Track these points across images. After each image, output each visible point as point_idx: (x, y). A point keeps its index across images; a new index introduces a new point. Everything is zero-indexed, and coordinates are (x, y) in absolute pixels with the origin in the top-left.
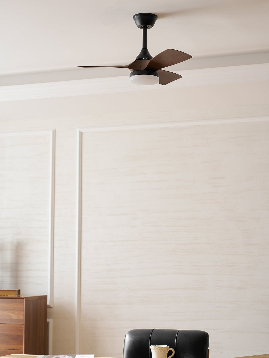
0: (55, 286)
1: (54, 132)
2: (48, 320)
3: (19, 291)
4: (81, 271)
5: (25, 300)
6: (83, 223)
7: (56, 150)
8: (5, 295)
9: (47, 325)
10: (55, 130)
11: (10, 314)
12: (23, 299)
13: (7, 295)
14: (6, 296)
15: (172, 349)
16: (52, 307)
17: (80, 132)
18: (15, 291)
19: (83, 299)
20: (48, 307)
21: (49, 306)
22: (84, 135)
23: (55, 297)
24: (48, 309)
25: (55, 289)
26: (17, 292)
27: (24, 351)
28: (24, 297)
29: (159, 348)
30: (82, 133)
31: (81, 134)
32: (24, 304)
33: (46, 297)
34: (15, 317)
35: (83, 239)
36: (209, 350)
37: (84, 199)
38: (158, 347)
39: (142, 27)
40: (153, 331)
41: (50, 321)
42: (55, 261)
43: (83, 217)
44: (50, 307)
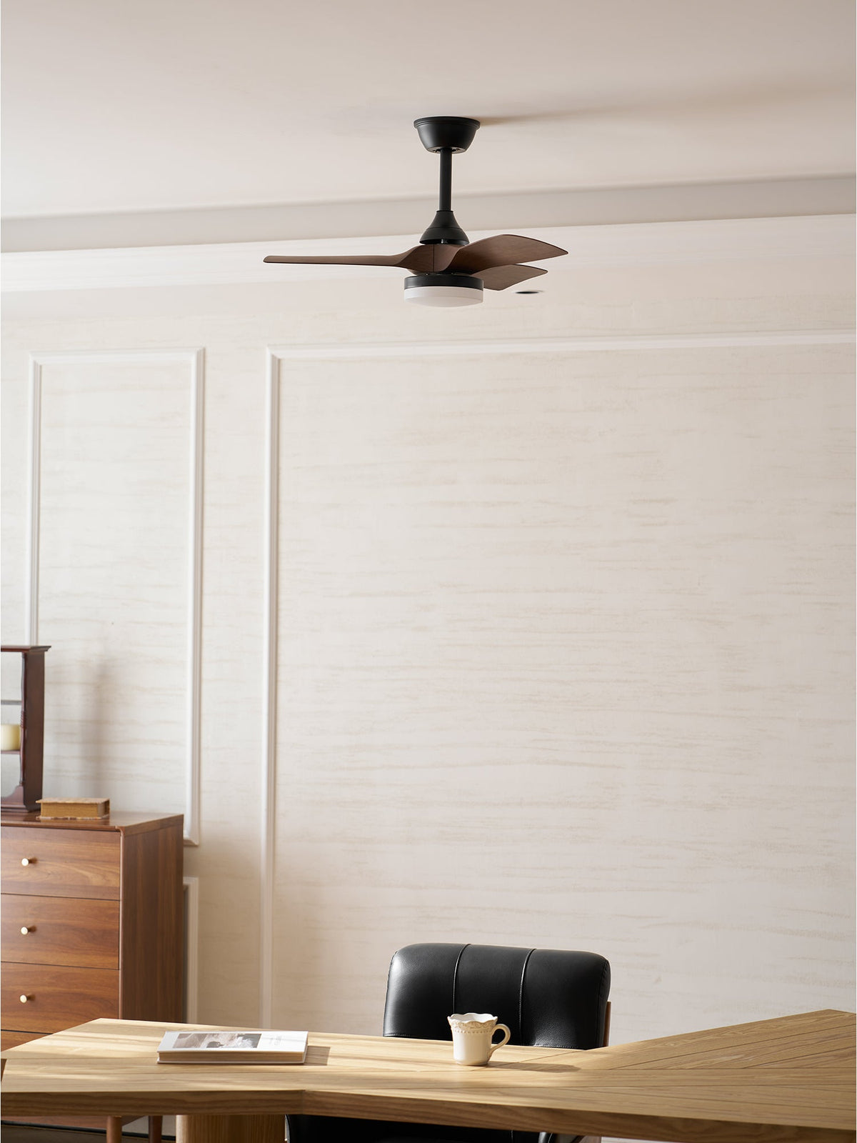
0: (204, 786)
1: (202, 357)
2: (186, 881)
3: (107, 803)
4: (275, 747)
5: (122, 834)
6: (282, 614)
7: (208, 406)
8: (69, 817)
9: (182, 893)
10: (204, 350)
11: (81, 871)
12: (118, 831)
13: (73, 817)
14: (71, 819)
15: (503, 1027)
16: (196, 846)
17: (273, 357)
18: (96, 805)
19: (282, 824)
20: (185, 843)
21: (188, 841)
22: (284, 368)
23: (204, 817)
24: (186, 851)
25: (204, 796)
26: (101, 809)
27: (120, 971)
28: (122, 827)
29: (470, 1025)
30: (279, 360)
31: (277, 364)
32: (120, 847)
33: (180, 819)
34: (95, 879)
35: (283, 659)
36: (609, 1004)
37: (283, 547)
38: (469, 1023)
39: (438, 150)
40: (463, 951)
41: (191, 882)
42: (204, 718)
43: (282, 597)
44: (191, 845)
